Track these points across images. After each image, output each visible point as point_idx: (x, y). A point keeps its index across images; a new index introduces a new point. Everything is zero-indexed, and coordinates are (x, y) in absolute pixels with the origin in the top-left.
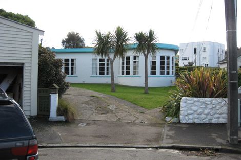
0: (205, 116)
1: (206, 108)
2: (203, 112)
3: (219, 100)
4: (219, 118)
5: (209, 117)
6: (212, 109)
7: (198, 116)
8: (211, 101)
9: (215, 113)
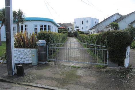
0: (21, 59)
1: (21, 54)
2: (20, 57)
3: (29, 49)
4: (29, 60)
5: (23, 60)
6: (24, 55)
7: (17, 59)
8: (24, 50)
9: (27, 58)
